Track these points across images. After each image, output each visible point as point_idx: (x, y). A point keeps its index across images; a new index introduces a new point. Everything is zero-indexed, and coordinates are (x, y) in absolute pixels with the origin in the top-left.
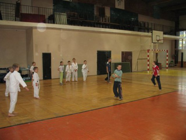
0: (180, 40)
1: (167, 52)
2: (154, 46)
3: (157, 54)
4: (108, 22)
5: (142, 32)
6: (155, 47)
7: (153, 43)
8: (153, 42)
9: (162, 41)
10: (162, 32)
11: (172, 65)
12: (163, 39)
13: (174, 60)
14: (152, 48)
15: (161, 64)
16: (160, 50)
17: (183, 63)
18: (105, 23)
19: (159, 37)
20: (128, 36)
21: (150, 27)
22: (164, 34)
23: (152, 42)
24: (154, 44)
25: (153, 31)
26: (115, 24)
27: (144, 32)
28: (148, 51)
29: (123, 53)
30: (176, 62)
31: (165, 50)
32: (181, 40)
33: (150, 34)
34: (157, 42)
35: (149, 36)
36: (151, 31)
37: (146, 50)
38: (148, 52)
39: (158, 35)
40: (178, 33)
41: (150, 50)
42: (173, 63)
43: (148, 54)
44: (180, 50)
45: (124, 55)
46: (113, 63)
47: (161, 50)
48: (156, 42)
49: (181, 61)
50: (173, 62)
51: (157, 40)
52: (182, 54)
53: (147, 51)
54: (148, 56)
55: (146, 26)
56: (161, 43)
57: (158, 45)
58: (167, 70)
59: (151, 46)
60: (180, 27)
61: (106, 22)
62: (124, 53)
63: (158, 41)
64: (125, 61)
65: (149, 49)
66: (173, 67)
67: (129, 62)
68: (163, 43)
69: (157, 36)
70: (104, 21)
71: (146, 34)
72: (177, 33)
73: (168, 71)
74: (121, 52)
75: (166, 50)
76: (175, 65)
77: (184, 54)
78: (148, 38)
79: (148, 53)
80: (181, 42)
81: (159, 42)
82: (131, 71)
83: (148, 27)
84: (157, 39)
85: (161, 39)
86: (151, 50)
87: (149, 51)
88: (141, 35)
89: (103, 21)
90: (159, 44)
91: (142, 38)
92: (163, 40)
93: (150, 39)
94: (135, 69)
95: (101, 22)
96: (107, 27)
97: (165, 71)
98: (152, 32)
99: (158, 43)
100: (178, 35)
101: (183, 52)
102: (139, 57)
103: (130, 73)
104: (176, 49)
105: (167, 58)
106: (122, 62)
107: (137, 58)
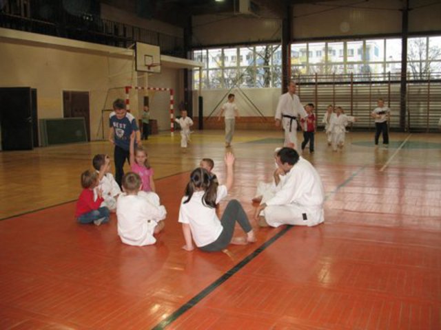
0: (195, 68)
1: (171, 93)
2: (138, 79)
3: (146, 99)
4: (26, 15)
5: (112, 45)
6: (141, 81)
7: (139, 71)
8: (138, 69)
9: (158, 69)
10: (157, 49)
12: (159, 62)
14: (135, 84)
15: (156, 121)
16: (154, 89)
17: (204, 120)
18: (19, 17)
19: (150, 58)
20: (79, 55)
21: (129, 35)
22: (163, 53)
23: (136, 70)
24: (139, 75)
25: (138, 44)
27: (117, 45)
28: (127, 89)
29: (66, 95)
31: (165, 89)
32: (197, 70)
33: (130, 52)
34: (148, 70)
35: (129, 57)
36: (134, 45)
37: (122, 88)
38: (127, 92)
39: (149, 54)
40: (191, 54)
41: (131, 88)
43: (127, 97)
44: (196, 91)
45: (70, 100)
46: (43, 120)
47: (157, 89)
48: (146, 69)
49: (198, 115)
51: (146, 65)
52: (201, 99)
53: (125, 90)
54: (128, 102)
55: (121, 33)
56: (158, 73)
57: (149, 76)
58: (172, 134)
59: (132, 79)
60: (194, 41)
61: (20, 14)
62: (70, 96)
63: (149, 67)
64: (73, 116)
65: (129, 85)
67: (84, 118)
68: (160, 73)
69: (146, 55)
71: (120, 50)
72: (189, 53)
73: (175, 136)
74: (62, 94)
75: (168, 89)
77: (204, 101)
78: (125, 61)
79: (128, 95)
80: (196, 76)
81: (152, 69)
82: (89, 140)
83: (125, 35)
84: (147, 64)
85: (155, 63)
86: (133, 87)
87: (129, 90)
88: (108, 53)
89: (10, 12)
90: (151, 74)
91: (110, 59)
92: (161, 65)
93: (130, 62)
94: (98, 135)
95: (8, 14)
96: (23, 28)
97: (166, 136)
98: (135, 48)
99: (149, 72)
100: (191, 58)
101: (202, 95)
102: (105, 106)
103: (87, 144)
104: (186, 90)
105: (172, 107)
106: (65, 116)
107: (102, 108)
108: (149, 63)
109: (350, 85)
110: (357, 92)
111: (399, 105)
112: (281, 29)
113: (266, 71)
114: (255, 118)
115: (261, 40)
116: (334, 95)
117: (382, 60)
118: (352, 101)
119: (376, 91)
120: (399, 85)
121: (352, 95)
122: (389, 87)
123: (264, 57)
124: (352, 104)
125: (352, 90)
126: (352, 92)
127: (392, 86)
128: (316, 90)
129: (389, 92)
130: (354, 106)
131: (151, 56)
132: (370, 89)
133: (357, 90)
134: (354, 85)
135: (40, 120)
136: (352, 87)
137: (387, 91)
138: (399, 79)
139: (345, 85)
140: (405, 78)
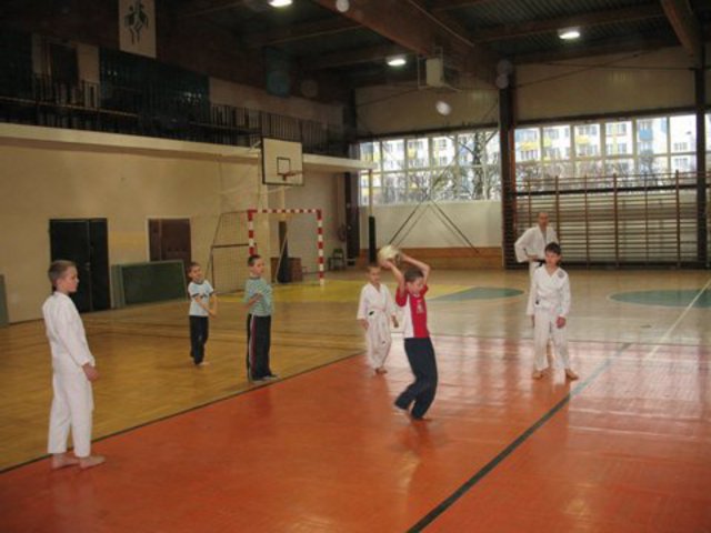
0: (363, 172)
1: (319, 217)
2: (269, 196)
3: (282, 227)
4: (93, 105)
5: (227, 144)
6: (273, 199)
7: (269, 184)
8: (267, 181)
9: (299, 179)
10: (298, 146)
11: (340, 263)
12: (300, 169)
13: (344, 246)
14: (264, 203)
15: (299, 260)
16: (293, 211)
18: (81, 108)
19: (287, 162)
20: (173, 161)
21: (253, 125)
22: (306, 150)
23: (264, 183)
24: (269, 189)
25: (266, 141)
26: (121, 113)
27: (234, 143)
28: (251, 213)
29: (153, 225)
30: (353, 250)
31: (310, 211)
32: (365, 174)
33: (254, 152)
34: (282, 182)
35: (252, 161)
36: (259, 142)
37: (242, 212)
38: (250, 219)
39: (285, 154)
40: (353, 150)
41: (256, 211)
42: (341, 255)
43: (251, 226)
44: (365, 208)
45: (160, 234)
46: (118, 266)
47: (297, 211)
48: (279, 180)
49: (368, 246)
50: (340, 251)
51: (279, 174)
52: (372, 221)
53: (246, 215)
54: (251, 234)
55: (241, 122)
56: (297, 185)
57: (286, 191)
58: (322, 281)
59: (259, 196)
60: (361, 128)
61: (83, 104)
62: (160, 226)
63: (285, 176)
64: (164, 258)
65: (254, 208)
66: (344, 269)
67: (181, 261)
68: (303, 185)
69: (278, 158)
70: (74, 101)
71: (240, 151)
72: (351, 147)
73: (326, 284)
74: (147, 224)
75: (314, 211)
76: (351, 264)
77: (377, 223)
78: (248, 166)
79: (251, 223)
80: (364, 179)
81: (289, 180)
83: (247, 126)
84: (281, 171)
85: (293, 169)
86: (260, 211)
87: (254, 215)
88: (220, 155)
89: (69, 101)
90: (287, 187)
91: (224, 166)
92: (303, 173)
93: (256, 169)
95: (63, 106)
96: (88, 124)
97: (313, 285)
98: (261, 146)
99: (286, 185)
100: (356, 156)
101: (373, 215)
102: (215, 240)
104: (348, 206)
105: (320, 238)
106: (152, 259)
107: (211, 243)
108: (284, 170)
109: (612, 194)
110: (624, 205)
111: (694, 225)
112: (498, 106)
113: (477, 173)
114: (459, 249)
115: (466, 124)
116: (586, 211)
117: (665, 151)
118: (616, 220)
119: (657, 202)
120: (694, 192)
121: (616, 210)
122: (677, 194)
123: (472, 149)
124: (616, 225)
125: (616, 201)
126: (616, 206)
127: (682, 192)
128: (557, 203)
129: (678, 203)
130: (620, 227)
131: (289, 159)
132: (646, 200)
133: (624, 201)
134: (620, 194)
135: (113, 267)
136: (616, 196)
137: (675, 201)
138: (694, 182)
139: (604, 194)
140: (704, 180)
